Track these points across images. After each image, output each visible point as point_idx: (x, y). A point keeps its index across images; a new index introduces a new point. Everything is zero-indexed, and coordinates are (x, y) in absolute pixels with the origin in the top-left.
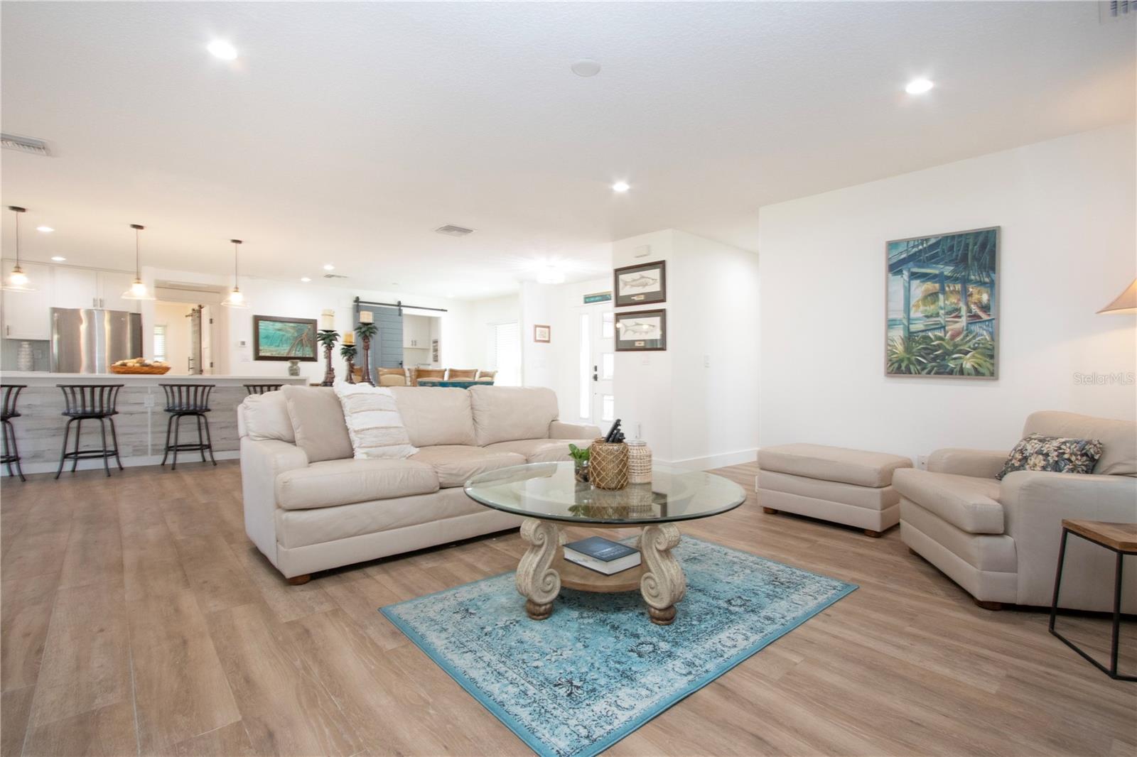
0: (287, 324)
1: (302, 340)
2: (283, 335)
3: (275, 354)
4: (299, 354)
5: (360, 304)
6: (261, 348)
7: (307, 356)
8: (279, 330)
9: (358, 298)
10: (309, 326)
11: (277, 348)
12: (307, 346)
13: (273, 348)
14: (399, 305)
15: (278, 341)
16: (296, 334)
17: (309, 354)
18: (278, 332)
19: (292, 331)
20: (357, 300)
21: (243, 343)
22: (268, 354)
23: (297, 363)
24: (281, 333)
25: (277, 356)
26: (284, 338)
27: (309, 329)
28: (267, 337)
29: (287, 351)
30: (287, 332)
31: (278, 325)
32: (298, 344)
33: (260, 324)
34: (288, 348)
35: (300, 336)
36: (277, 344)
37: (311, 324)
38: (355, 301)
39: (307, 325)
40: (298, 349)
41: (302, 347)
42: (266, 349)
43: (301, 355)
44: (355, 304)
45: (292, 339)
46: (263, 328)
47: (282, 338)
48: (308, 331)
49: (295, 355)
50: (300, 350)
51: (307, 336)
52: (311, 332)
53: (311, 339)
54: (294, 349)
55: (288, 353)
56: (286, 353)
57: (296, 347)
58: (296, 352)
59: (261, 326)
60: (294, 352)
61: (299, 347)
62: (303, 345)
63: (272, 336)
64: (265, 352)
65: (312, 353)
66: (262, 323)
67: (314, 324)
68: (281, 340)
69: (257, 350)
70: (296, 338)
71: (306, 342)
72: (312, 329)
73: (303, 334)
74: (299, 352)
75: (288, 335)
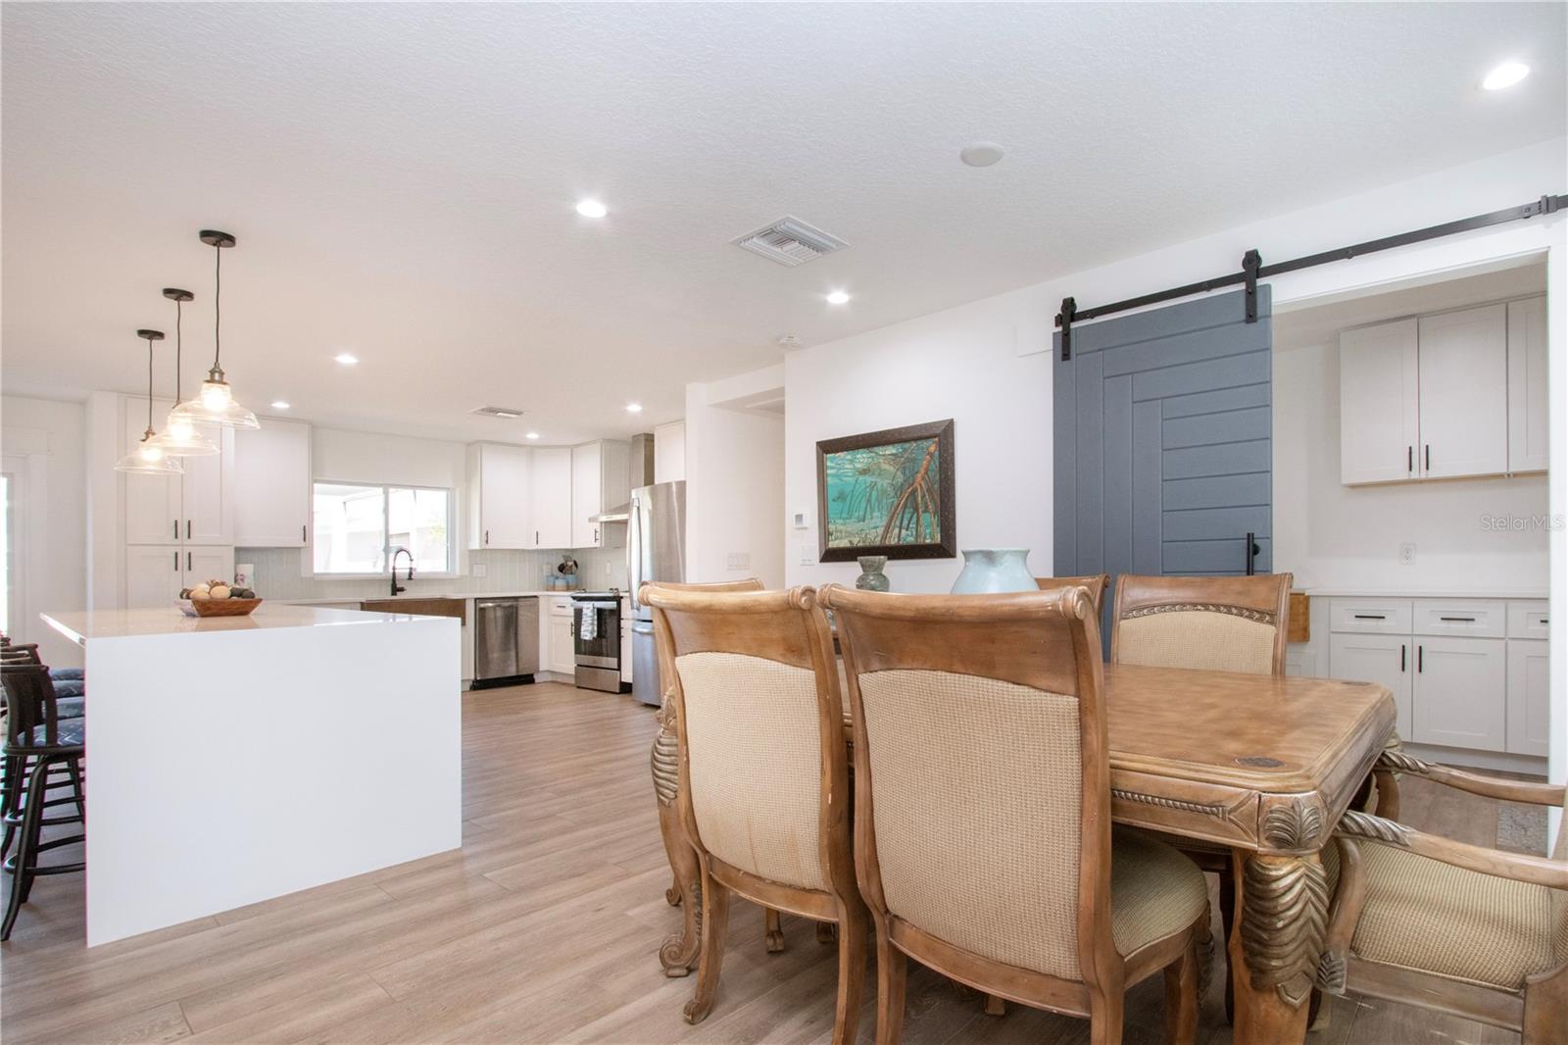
0: (880, 450)
1: (915, 491)
2: (873, 485)
3: (857, 542)
4: (908, 538)
5: (1074, 325)
6: (832, 527)
7: (928, 541)
8: (864, 472)
9: (1069, 304)
10: (932, 446)
11: (860, 525)
12: (926, 510)
13: (853, 526)
14: (1252, 264)
15: (863, 505)
16: (900, 478)
17: (931, 535)
18: (861, 478)
19: (892, 469)
20: (1069, 312)
21: (799, 518)
22: (844, 543)
23: (880, 566)
24: (869, 479)
25: (861, 544)
26: (874, 493)
27: (931, 455)
28: (841, 497)
29: (881, 531)
30: (882, 473)
31: (862, 458)
32: (905, 506)
33: (829, 464)
34: (885, 519)
35: (909, 481)
36: (862, 513)
37: (937, 439)
38: (1059, 321)
39: (925, 444)
40: (905, 522)
41: (915, 515)
42: (841, 531)
43: (912, 539)
44: (1060, 329)
45: (892, 494)
46: (833, 476)
47: (870, 495)
48: (929, 462)
49: (899, 540)
50: (911, 526)
51: (923, 479)
52: (935, 465)
53: (936, 486)
54: (898, 523)
55: (884, 537)
56: (879, 539)
57: (900, 516)
58: (900, 532)
59: (832, 468)
60: (897, 531)
61: (907, 516)
62: (916, 509)
63: (853, 491)
64: (841, 538)
65: (939, 529)
66: (832, 460)
67: (942, 436)
68: (869, 501)
69: (825, 534)
70: (899, 490)
71: (923, 497)
72: (937, 453)
73: (917, 472)
74: (907, 530)
75: (884, 483)
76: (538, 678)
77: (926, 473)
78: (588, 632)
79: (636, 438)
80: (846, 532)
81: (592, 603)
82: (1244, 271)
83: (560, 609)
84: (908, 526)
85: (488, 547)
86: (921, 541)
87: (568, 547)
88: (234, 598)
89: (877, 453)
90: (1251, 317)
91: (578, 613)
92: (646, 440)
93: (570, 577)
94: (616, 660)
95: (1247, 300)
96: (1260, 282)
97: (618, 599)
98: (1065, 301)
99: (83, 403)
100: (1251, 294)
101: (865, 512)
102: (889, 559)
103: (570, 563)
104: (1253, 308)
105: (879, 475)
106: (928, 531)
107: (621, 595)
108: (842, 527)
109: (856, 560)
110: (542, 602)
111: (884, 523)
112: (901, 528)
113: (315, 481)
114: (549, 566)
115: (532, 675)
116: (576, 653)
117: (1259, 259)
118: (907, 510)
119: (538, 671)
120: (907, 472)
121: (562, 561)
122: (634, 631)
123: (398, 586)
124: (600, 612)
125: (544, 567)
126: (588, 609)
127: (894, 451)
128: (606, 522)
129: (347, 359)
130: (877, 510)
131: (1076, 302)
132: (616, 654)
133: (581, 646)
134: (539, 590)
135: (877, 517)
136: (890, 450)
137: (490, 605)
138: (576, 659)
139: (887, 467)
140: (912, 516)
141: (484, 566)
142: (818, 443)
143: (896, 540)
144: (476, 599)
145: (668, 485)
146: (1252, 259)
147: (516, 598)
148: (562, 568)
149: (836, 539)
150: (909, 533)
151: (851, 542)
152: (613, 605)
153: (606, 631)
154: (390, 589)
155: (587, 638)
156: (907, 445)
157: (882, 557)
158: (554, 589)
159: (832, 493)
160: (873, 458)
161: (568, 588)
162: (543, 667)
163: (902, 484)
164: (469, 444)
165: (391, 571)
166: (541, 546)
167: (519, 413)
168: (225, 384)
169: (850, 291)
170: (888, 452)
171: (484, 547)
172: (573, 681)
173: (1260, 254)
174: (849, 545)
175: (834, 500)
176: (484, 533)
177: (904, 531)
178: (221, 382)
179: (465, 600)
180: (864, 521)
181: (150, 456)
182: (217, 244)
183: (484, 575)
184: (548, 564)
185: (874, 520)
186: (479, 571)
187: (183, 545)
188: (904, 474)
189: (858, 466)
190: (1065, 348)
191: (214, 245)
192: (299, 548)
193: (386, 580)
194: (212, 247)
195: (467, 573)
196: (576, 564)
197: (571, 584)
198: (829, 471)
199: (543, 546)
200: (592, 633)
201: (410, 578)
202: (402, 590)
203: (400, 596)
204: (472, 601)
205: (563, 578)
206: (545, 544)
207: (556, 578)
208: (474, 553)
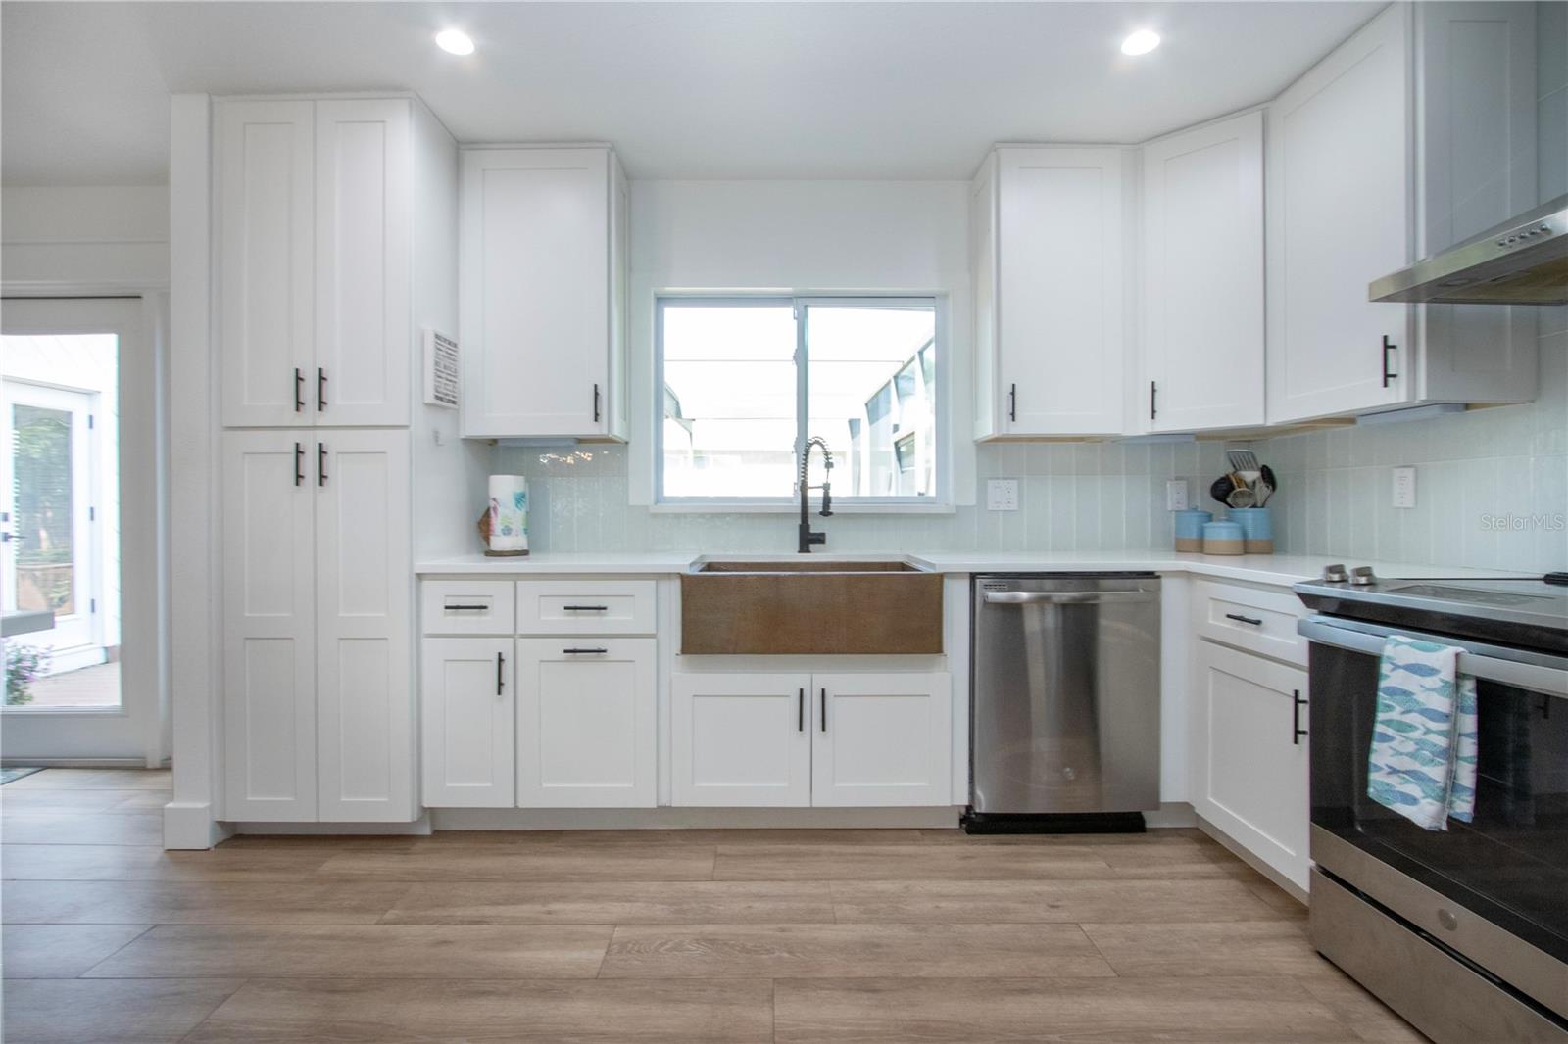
76: (1158, 828)
83: (1237, 629)
85: (1018, 429)
87: (1250, 422)
93: (1249, 517)
110: (1172, 594)
114: (1183, 484)
115: (1140, 815)
119: (1156, 805)
121: (1223, 469)
125: (1172, 486)
134: (1153, 555)
141: (1014, 484)
144: (973, 576)
147: (1093, 578)
148: (1223, 490)
158: (1200, 547)
161: (1246, 548)
162: (1171, 793)
166: (1163, 425)
171: (1004, 431)
176: (1006, 393)
179: (941, 576)
186: (1003, 494)
195: (971, 499)
196: (1268, 475)
197: (1251, 536)
199: (1168, 424)
201: (826, 513)
202: (820, 539)
203: (817, 555)
204: (966, 583)
205: (1229, 520)
206: (1176, 418)
207: (1210, 518)
208: (989, 447)
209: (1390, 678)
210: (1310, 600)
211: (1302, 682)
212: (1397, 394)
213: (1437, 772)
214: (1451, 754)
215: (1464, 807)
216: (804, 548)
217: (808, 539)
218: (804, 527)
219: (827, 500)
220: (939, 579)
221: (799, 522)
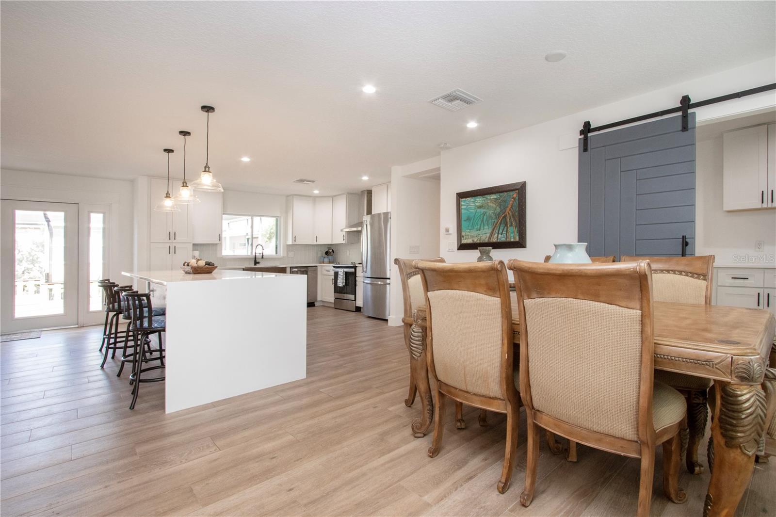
0: (488, 197)
1: (505, 217)
2: (484, 214)
3: (476, 240)
4: (502, 238)
5: (590, 135)
6: (463, 234)
7: (512, 240)
8: (480, 207)
9: (587, 125)
10: (515, 195)
11: (478, 232)
12: (511, 225)
13: (474, 233)
14: (686, 102)
15: (480, 223)
16: (498, 210)
17: (514, 237)
18: (479, 210)
19: (494, 206)
20: (587, 128)
21: (447, 230)
22: (470, 241)
23: (489, 252)
24: (482, 210)
25: (478, 242)
26: (485, 217)
27: (514, 199)
28: (469, 219)
29: (488, 235)
30: (489, 208)
31: (479, 200)
32: (501, 223)
33: (462, 203)
35: (503, 211)
36: (479, 227)
37: (517, 191)
38: (582, 132)
39: (511, 193)
40: (501, 231)
41: (506, 227)
42: (468, 236)
43: (504, 239)
44: (582, 136)
45: (494, 217)
46: (465, 209)
47: (483, 218)
48: (513, 202)
49: (497, 240)
50: (503, 233)
51: (510, 210)
52: (516, 203)
53: (516, 214)
54: (497, 231)
55: (490, 238)
56: (487, 239)
57: (498, 227)
58: (498, 235)
59: (464, 205)
60: (496, 235)
61: (502, 228)
62: (506, 225)
63: (474, 216)
64: (468, 239)
65: (518, 234)
66: (463, 202)
67: (520, 189)
68: (482, 221)
69: (460, 236)
70: (498, 216)
71: (510, 219)
72: (517, 198)
73: (507, 207)
74: (501, 235)
75: (490, 212)
76: (316, 304)
77: (512, 207)
78: (341, 283)
79: (363, 192)
80: (471, 236)
81: (343, 269)
82: (681, 105)
83: (327, 272)
84: (502, 233)
85: (295, 243)
86: (508, 240)
87: (330, 243)
88: (207, 266)
89: (486, 198)
90: (685, 128)
91: (336, 274)
92: (368, 193)
93: (330, 257)
94: (354, 296)
95: (683, 120)
96: (690, 111)
97: (355, 267)
98: (585, 123)
99: (133, 182)
100: (685, 117)
101: (480, 226)
102: (493, 248)
103: (331, 251)
104: (686, 124)
105: (488, 208)
106: (512, 235)
107: (357, 265)
108: (468, 233)
109: (477, 249)
110: (319, 269)
111: (490, 231)
112: (498, 234)
113: (224, 214)
114: (321, 252)
115: (314, 303)
116: (335, 292)
117: (689, 100)
118: (502, 225)
119: (317, 301)
120: (502, 207)
121: (327, 250)
122: (364, 282)
123: (257, 261)
124: (346, 273)
125: (319, 252)
126: (341, 272)
127: (496, 197)
128: (348, 232)
129: (246, 159)
130: (486, 225)
131: (591, 123)
132: (354, 293)
133: (337, 290)
134: (316, 263)
135: (486, 229)
136: (493, 197)
137: (296, 270)
138: (335, 295)
139: (492, 205)
140: (504, 228)
141: (293, 252)
142: (457, 194)
143: (496, 239)
144: (291, 267)
145: (379, 215)
146: (686, 100)
147: (307, 267)
148: (327, 253)
149: (465, 239)
150: (503, 236)
151: (473, 240)
152: (352, 270)
153: (349, 283)
154: (253, 262)
155: (340, 286)
156: (502, 194)
157: (490, 248)
158: (323, 263)
159: (464, 217)
160: (484, 200)
161: (330, 263)
162: (319, 299)
163: (499, 213)
164: (288, 196)
165: (254, 254)
167: (313, 182)
168: (210, 172)
169: (478, 121)
170: (492, 198)
171: (293, 243)
172: (333, 306)
173: (690, 97)
174: (472, 242)
175: (465, 221)
176: (294, 236)
177: (500, 235)
178: (209, 172)
180: (480, 230)
181: (168, 203)
182: (207, 111)
183: (293, 256)
184: (320, 251)
185: (485, 230)
186: (291, 254)
187: (172, 243)
188: (500, 208)
189: (477, 204)
190: (585, 145)
191: (206, 112)
192: (217, 244)
193: (252, 258)
194: (205, 113)
195: (286, 255)
196: (333, 251)
197: (331, 260)
198: (462, 207)
199: (319, 243)
200: (343, 283)
201: (262, 258)
202: (259, 263)
203: (258, 266)
204: (289, 268)
205: (328, 258)
206: (320, 242)
207: (325, 258)
208: (288, 246)
209: (339, 273)
210: (334, 267)
211: (333, 277)
212: (344, 242)
213: (342, 281)
214: (343, 279)
215: (344, 284)
216: (255, 264)
217: (256, 263)
218: (255, 261)
219: (263, 256)
220: (286, 268)
221: (254, 260)
